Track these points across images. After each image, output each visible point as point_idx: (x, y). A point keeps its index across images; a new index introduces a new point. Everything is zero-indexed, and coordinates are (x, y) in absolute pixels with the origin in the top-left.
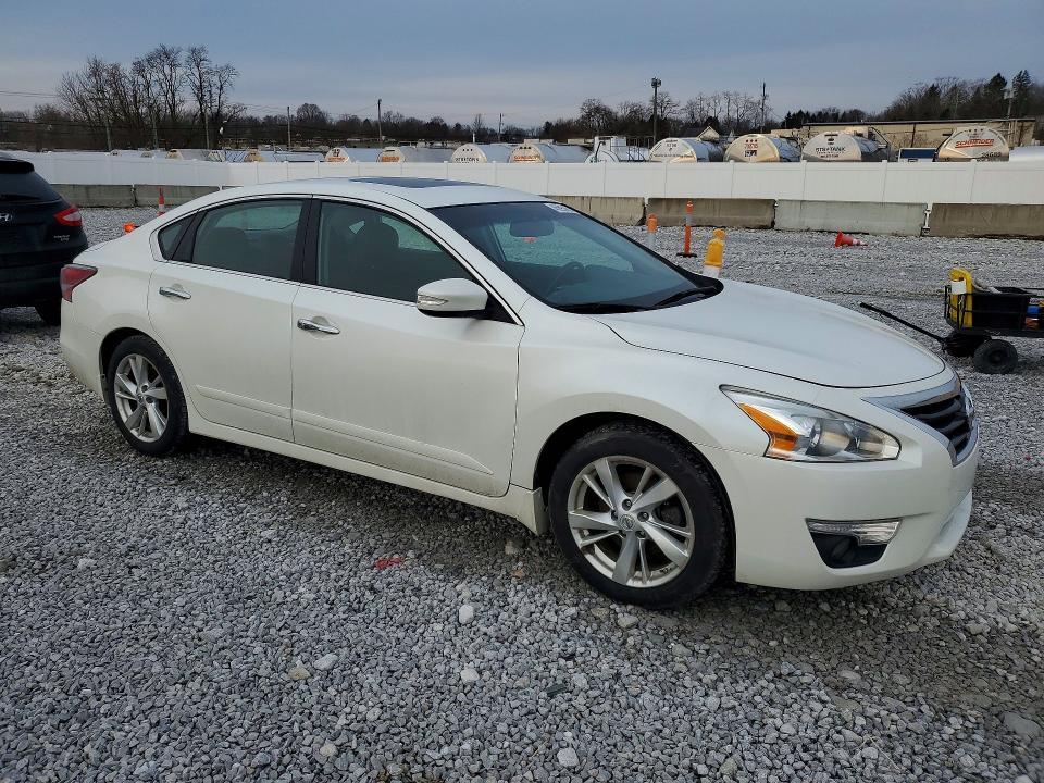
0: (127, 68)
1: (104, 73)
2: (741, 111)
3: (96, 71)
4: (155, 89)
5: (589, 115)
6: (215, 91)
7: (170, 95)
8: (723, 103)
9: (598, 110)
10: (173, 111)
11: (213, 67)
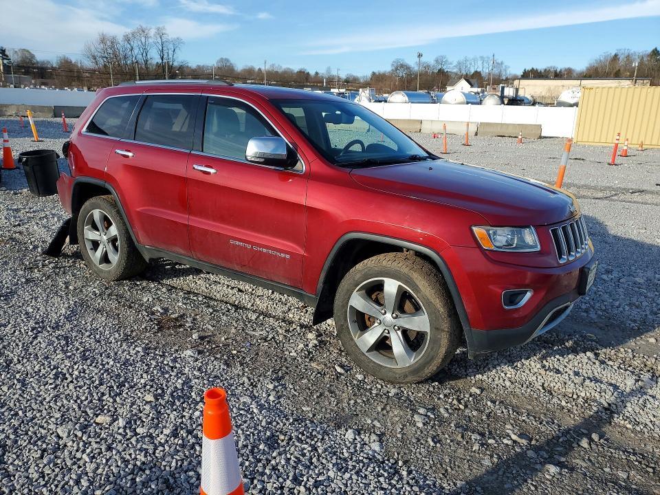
0: (120, 39)
1: (108, 42)
2: (491, 68)
3: (103, 40)
4: (136, 51)
5: (397, 69)
6: (171, 52)
7: (144, 54)
8: (480, 63)
9: (402, 66)
10: (146, 64)
11: (170, 38)
